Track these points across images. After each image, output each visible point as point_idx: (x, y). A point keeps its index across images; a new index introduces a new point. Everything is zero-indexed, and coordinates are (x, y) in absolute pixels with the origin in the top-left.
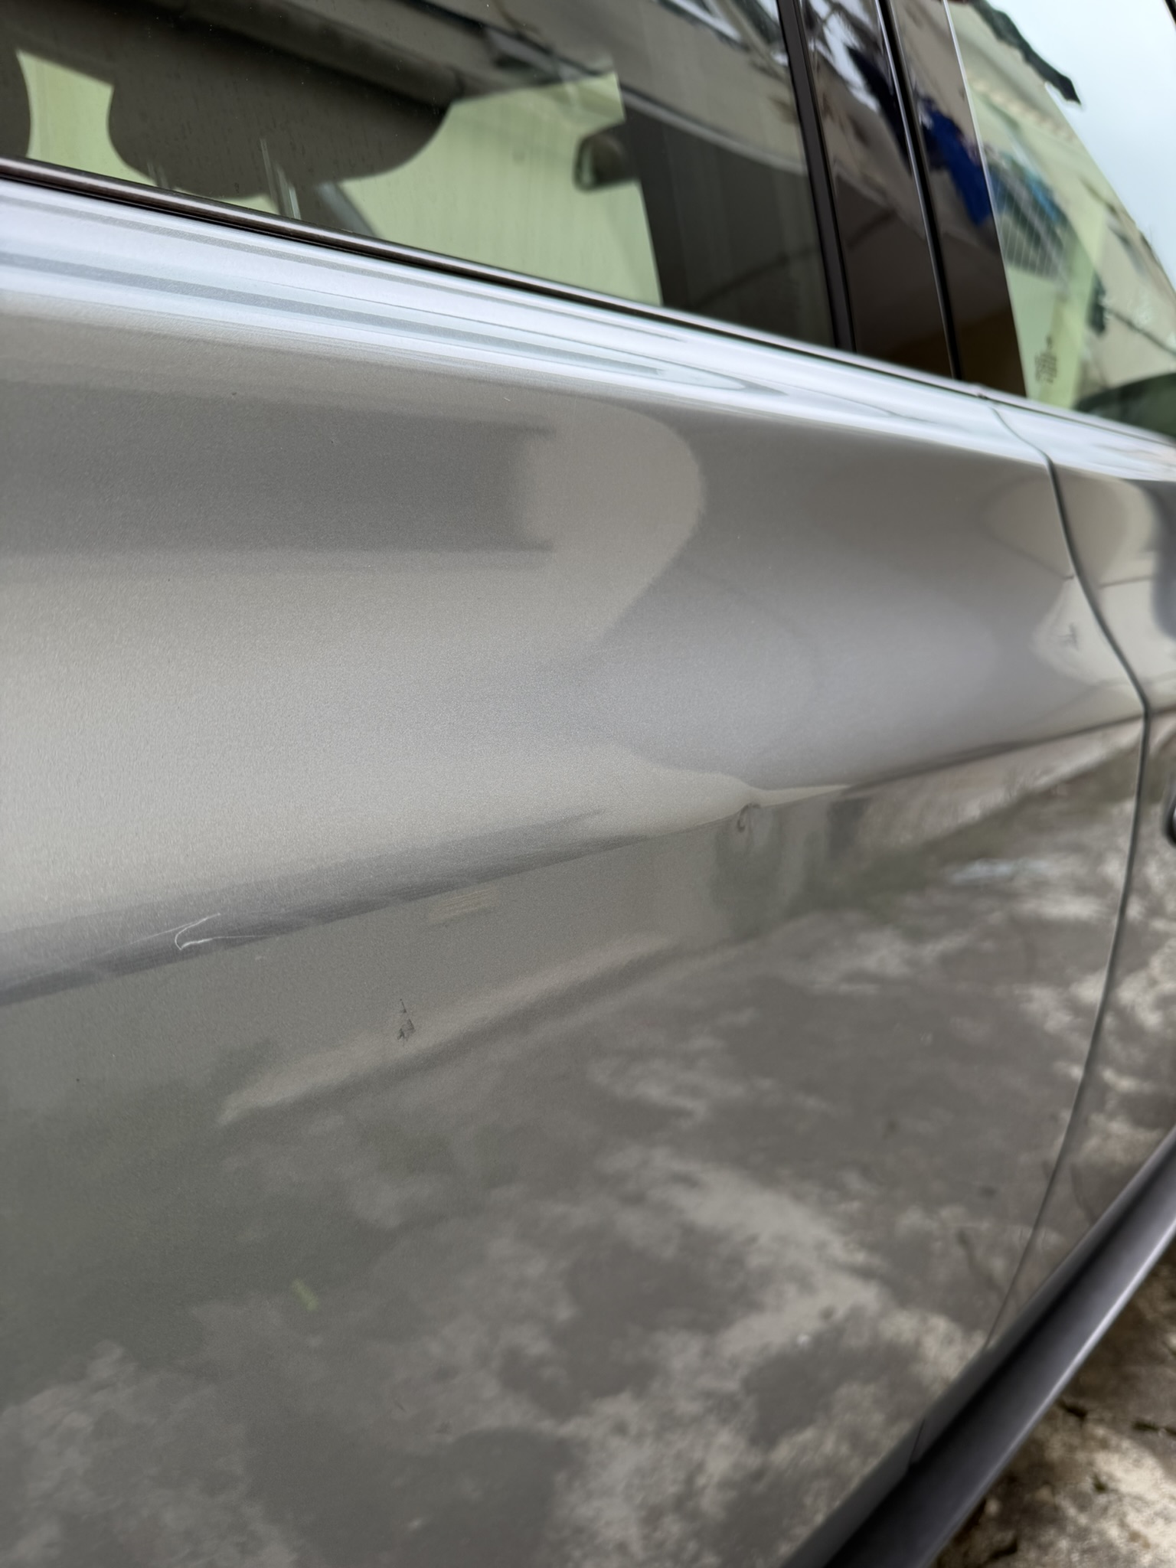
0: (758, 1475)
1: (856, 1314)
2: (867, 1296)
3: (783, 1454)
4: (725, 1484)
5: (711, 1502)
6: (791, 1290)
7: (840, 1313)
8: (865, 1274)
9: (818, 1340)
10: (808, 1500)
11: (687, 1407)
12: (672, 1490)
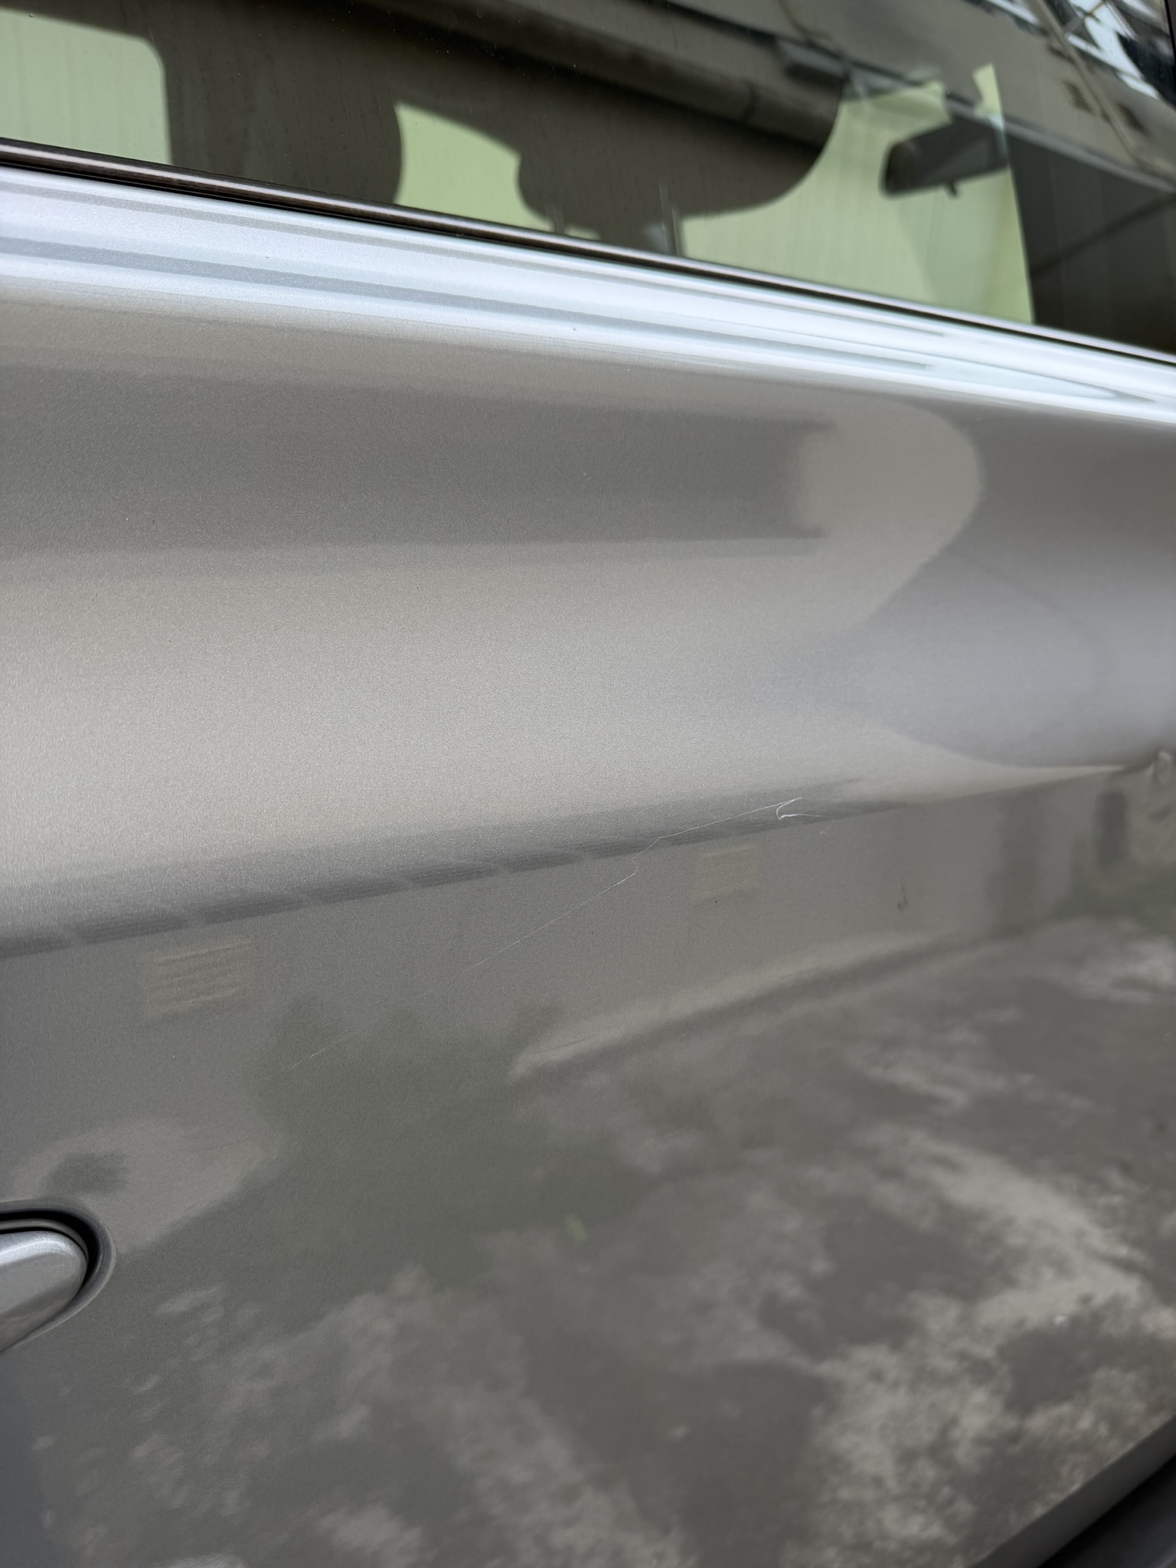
0: (1015, 1437)
1: (1115, 1304)
2: (1130, 1288)
3: (1039, 1422)
4: (980, 1441)
5: (965, 1454)
6: (1048, 1274)
7: (1100, 1299)
8: (1127, 1267)
9: (1075, 1321)
10: (1065, 1471)
11: (944, 1364)
12: (927, 1437)
